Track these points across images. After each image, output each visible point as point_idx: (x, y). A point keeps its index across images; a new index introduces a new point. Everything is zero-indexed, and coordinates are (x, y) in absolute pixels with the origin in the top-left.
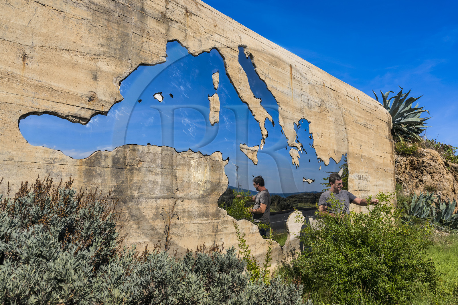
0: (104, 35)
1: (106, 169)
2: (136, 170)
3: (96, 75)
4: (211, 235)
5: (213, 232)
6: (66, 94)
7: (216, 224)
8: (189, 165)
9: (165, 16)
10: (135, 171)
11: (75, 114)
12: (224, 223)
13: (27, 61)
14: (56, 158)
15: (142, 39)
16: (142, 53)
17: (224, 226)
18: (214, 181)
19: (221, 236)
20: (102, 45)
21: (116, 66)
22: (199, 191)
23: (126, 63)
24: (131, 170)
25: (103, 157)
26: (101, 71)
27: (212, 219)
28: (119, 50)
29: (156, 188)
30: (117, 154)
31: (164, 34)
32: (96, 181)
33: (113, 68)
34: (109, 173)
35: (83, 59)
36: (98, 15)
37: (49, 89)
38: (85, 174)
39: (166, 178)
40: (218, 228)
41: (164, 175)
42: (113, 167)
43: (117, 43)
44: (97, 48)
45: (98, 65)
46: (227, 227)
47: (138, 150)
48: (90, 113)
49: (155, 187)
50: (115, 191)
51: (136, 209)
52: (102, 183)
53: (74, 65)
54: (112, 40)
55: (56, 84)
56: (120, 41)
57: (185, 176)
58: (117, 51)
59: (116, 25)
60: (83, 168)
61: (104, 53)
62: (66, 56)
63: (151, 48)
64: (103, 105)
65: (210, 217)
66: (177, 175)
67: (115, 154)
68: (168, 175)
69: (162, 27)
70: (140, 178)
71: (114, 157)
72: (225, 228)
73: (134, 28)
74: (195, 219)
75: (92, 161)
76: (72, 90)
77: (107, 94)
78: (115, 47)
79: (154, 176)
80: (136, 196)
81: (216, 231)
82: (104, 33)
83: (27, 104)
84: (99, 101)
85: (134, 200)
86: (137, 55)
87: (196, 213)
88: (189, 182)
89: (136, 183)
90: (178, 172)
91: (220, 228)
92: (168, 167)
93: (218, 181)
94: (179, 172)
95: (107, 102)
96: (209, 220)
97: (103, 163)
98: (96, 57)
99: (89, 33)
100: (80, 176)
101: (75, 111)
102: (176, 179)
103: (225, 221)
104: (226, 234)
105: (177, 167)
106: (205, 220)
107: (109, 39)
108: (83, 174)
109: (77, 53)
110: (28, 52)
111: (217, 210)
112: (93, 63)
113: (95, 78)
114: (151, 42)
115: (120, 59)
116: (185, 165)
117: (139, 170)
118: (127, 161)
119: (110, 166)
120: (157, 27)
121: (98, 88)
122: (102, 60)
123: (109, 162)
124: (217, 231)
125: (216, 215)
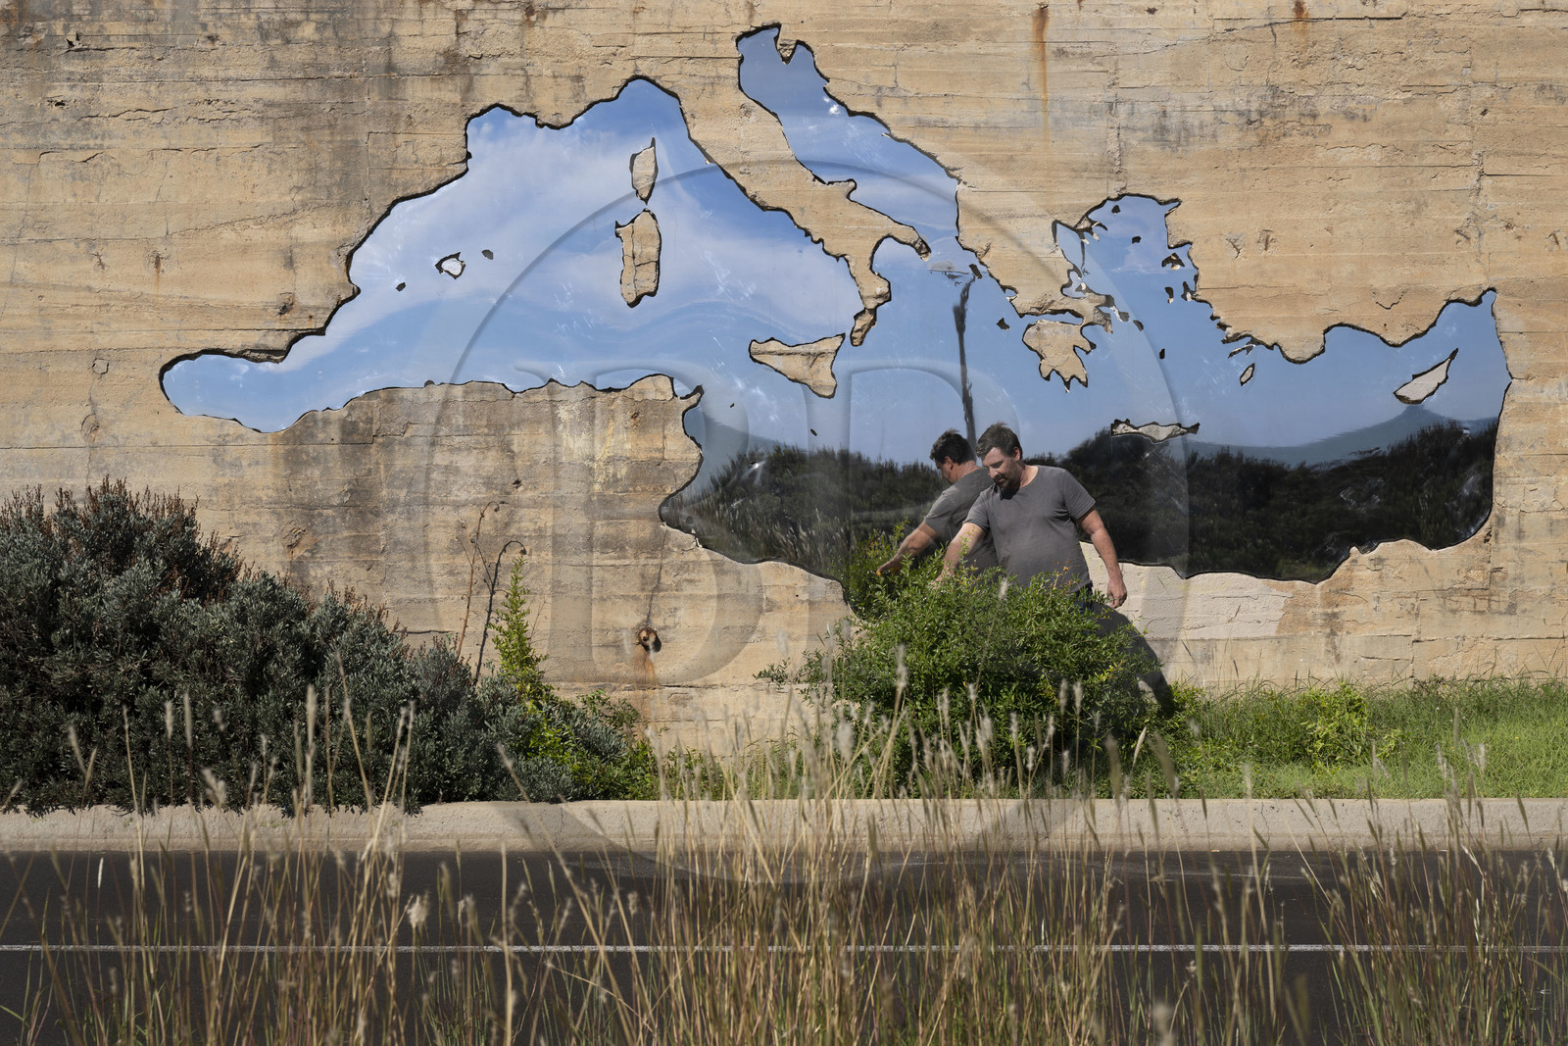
0: (303, 165)
1: (329, 448)
2: (400, 443)
3: (291, 258)
4: (635, 598)
5: (643, 590)
6: (235, 311)
7: (652, 571)
8: (554, 420)
9: (456, 55)
10: (397, 448)
11: (257, 346)
12: (684, 567)
13: (162, 267)
14: (228, 435)
15: (395, 139)
16: (395, 175)
17: (686, 576)
18: (642, 456)
19: (674, 603)
20: (299, 188)
21: (334, 224)
22: (591, 484)
23: (357, 209)
24: (387, 447)
25: (320, 424)
26: (302, 245)
27: (636, 557)
28: (339, 185)
29: (455, 482)
30: (349, 415)
31: (455, 104)
32: (309, 473)
33: (328, 230)
34: (336, 454)
35: (263, 232)
36: (284, 125)
37: (204, 309)
38: (286, 460)
39: (481, 456)
40: (662, 581)
41: (475, 451)
42: (343, 442)
43: (331, 173)
44: (288, 198)
45: (293, 235)
46: (697, 578)
47: (402, 399)
48: (286, 338)
49: (452, 478)
50: (350, 491)
51: (403, 529)
52: (322, 475)
53: (245, 250)
54: (321, 170)
55: (214, 296)
56: (339, 164)
57: (538, 448)
58: (335, 190)
59: (327, 132)
60: (281, 449)
61: (304, 205)
62: (228, 235)
63: (420, 154)
64: (311, 317)
65: (630, 552)
66: (515, 448)
67: (345, 414)
68: (488, 448)
69: (450, 87)
70: (409, 462)
71: (344, 420)
72: (691, 581)
73: (371, 124)
74: (575, 553)
75: (298, 433)
76: (246, 298)
77: (318, 291)
78: (329, 181)
79: (447, 454)
80: (402, 500)
81: (654, 587)
82: (301, 160)
83: (168, 344)
84: (303, 309)
85: (399, 509)
86: (383, 183)
87: (581, 540)
88: (555, 465)
89: (402, 472)
90: (516, 441)
91: (667, 580)
92: (486, 431)
93: (658, 455)
94: (520, 440)
95: (318, 308)
96: (625, 558)
97: (321, 436)
98: (286, 219)
99: (269, 173)
100: (276, 465)
101: (253, 339)
102: (513, 458)
103: (686, 563)
104: (691, 597)
105: (512, 428)
106: (611, 558)
107: (313, 169)
108: (282, 461)
109: (250, 223)
110: (161, 250)
111: (656, 532)
112: (283, 233)
113: (290, 263)
114: (420, 138)
115: (343, 205)
116: (539, 423)
117: (407, 444)
118: (375, 427)
119: (337, 440)
120: (436, 94)
121: (298, 282)
122: (301, 221)
123: (334, 432)
124: (657, 589)
125: (656, 546)
